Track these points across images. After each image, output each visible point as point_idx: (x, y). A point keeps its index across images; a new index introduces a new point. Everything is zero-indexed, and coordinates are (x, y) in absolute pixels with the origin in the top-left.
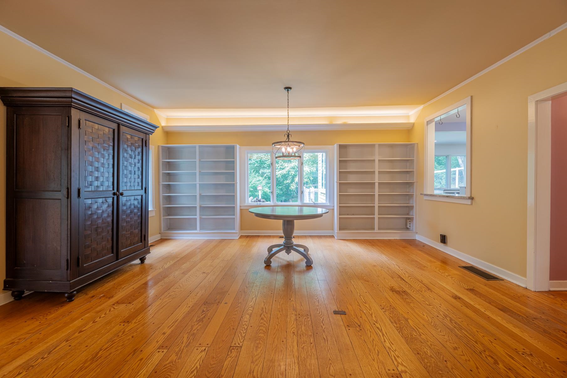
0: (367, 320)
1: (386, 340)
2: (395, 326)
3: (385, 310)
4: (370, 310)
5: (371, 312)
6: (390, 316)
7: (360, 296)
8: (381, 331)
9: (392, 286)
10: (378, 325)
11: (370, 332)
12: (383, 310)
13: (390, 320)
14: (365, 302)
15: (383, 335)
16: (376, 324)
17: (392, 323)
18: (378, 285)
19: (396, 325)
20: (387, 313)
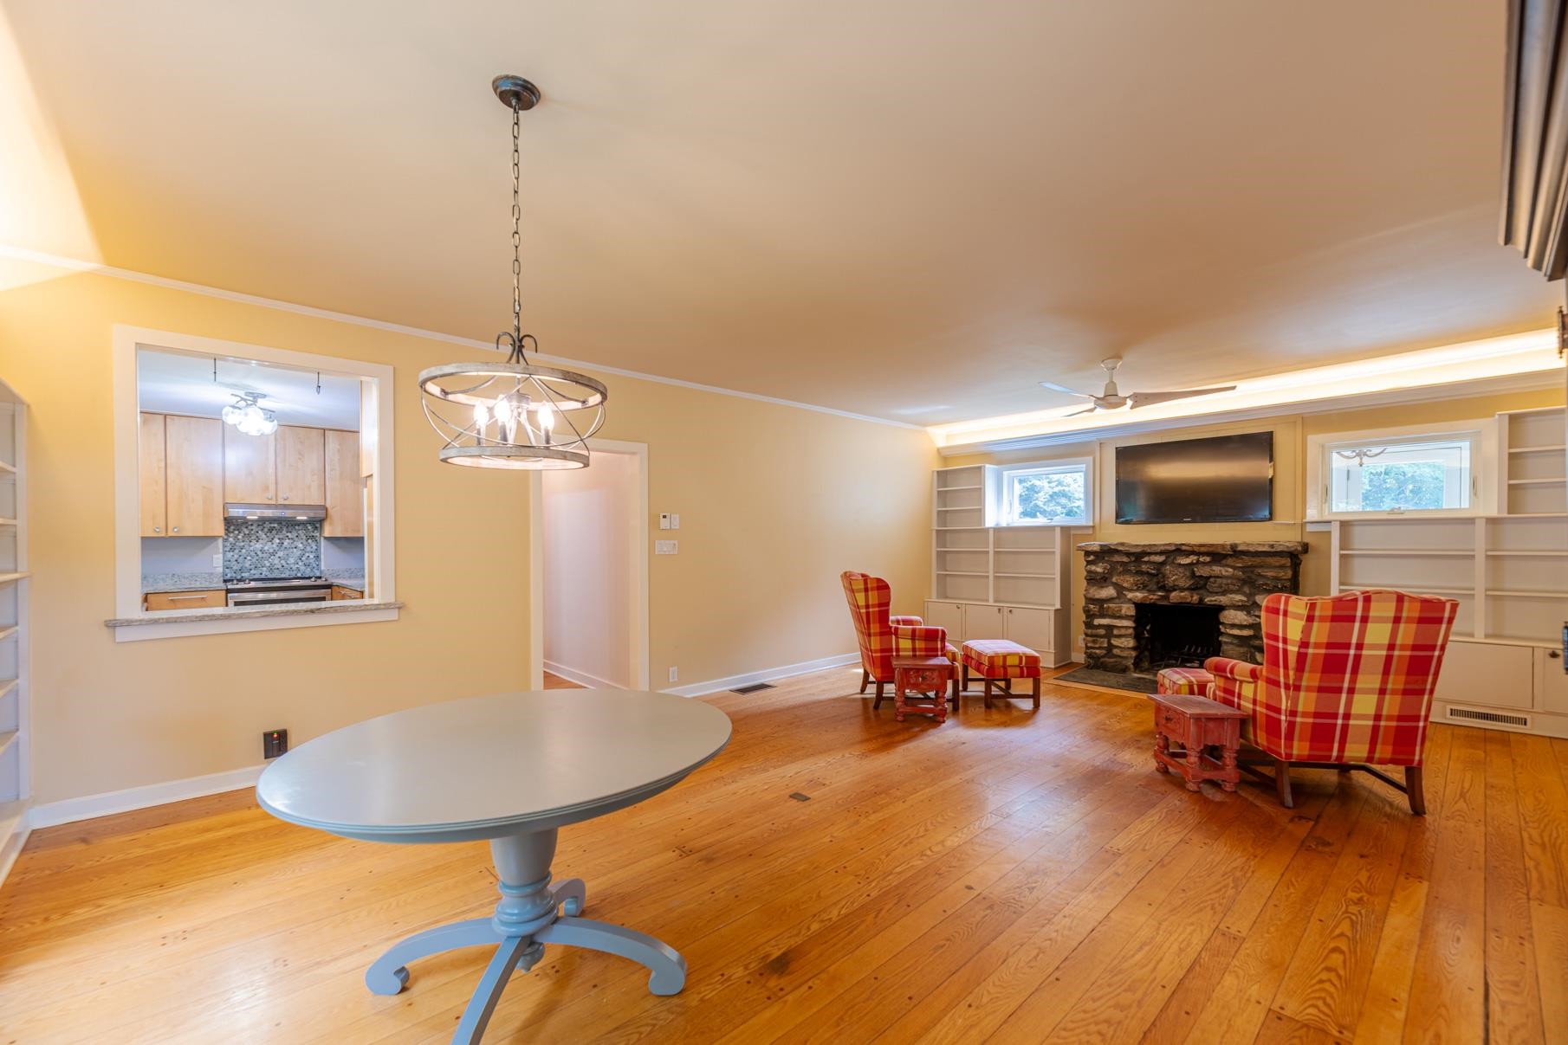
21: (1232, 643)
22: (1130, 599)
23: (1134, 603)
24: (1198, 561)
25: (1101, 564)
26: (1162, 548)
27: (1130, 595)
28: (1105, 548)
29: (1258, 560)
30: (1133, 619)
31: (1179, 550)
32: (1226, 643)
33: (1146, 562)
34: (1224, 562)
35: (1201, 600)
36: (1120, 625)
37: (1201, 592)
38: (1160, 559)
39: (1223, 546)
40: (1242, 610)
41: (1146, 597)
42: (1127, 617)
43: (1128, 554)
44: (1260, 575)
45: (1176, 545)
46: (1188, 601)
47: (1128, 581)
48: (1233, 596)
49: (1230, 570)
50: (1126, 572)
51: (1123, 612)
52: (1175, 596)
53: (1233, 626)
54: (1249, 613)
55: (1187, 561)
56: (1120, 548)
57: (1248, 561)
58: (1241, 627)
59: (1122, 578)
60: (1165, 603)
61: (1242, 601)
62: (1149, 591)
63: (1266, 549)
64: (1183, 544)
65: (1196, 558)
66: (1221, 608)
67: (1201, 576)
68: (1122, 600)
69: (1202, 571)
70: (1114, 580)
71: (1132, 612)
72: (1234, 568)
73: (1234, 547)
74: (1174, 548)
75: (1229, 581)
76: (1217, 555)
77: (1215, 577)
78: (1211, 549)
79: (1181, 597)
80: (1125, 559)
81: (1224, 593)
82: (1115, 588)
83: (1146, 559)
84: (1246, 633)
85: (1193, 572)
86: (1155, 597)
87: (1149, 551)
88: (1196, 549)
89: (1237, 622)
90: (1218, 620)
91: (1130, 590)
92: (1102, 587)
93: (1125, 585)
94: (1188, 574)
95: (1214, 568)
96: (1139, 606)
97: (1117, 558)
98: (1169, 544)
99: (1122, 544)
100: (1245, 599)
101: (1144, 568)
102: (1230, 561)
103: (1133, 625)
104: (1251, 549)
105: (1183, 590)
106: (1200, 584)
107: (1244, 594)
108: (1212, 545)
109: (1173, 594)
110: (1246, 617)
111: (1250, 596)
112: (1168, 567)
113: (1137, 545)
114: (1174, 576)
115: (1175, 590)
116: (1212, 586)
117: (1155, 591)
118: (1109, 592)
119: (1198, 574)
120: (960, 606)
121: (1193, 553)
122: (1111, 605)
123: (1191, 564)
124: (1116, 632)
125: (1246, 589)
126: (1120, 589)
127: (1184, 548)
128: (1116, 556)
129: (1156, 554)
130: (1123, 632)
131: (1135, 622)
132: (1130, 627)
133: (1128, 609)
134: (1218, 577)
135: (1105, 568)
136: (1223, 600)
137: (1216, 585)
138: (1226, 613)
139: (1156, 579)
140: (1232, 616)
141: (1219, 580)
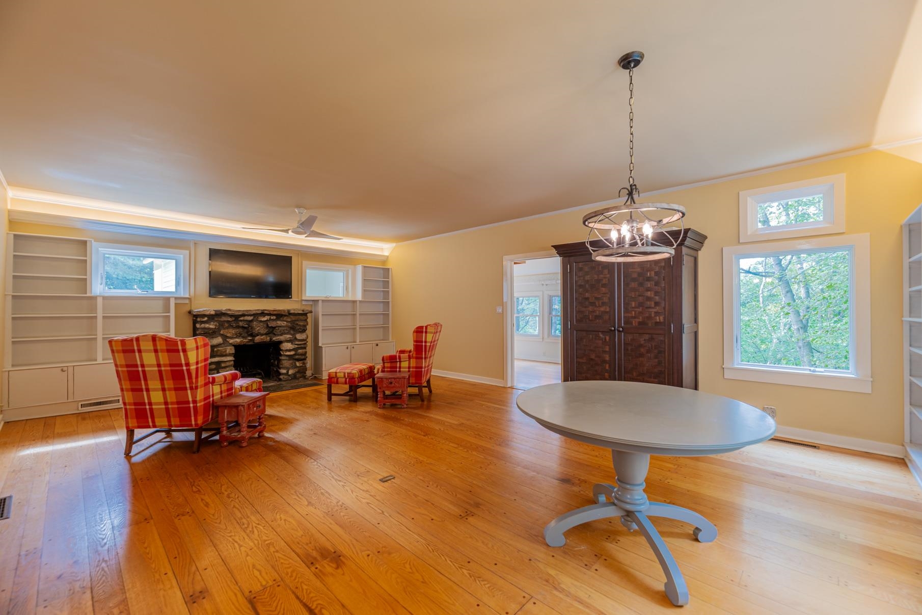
0: (355, 484)
1: (329, 475)
2: (323, 489)
3: (339, 504)
4: (357, 496)
5: (355, 494)
6: (329, 499)
7: (383, 512)
8: (336, 480)
9: (340, 571)
10: (341, 483)
11: (346, 475)
12: (340, 503)
13: (329, 495)
14: (370, 505)
15: (333, 477)
16: (343, 484)
17: (327, 492)
18: (368, 555)
19: (322, 491)
20: (335, 501)
21: (286, 360)
22: (231, 344)
23: (234, 346)
24: (270, 318)
25: (212, 323)
26: (254, 312)
27: (231, 341)
28: (218, 313)
29: (297, 317)
30: (233, 355)
31: (263, 313)
32: (283, 360)
33: (241, 321)
34: (281, 319)
35: (271, 339)
36: (226, 360)
37: (270, 335)
38: (250, 318)
39: (284, 311)
40: (289, 342)
41: (242, 341)
42: (230, 355)
43: (231, 316)
44: (297, 324)
45: (262, 310)
46: (265, 340)
47: (230, 332)
48: (285, 336)
49: (285, 323)
50: (231, 326)
51: (228, 351)
52: (258, 339)
53: (287, 350)
54: (292, 343)
55: (265, 319)
56: (229, 312)
57: (293, 318)
58: (290, 350)
59: (226, 331)
60: (251, 343)
61: (290, 338)
62: (243, 337)
63: (301, 312)
64: (266, 310)
65: (269, 317)
66: (281, 342)
67: (272, 327)
68: (226, 345)
69: (271, 324)
70: (222, 332)
71: (233, 351)
72: (287, 322)
73: (289, 311)
74: (260, 312)
75: (285, 328)
76: (279, 315)
77: (279, 327)
78: (279, 312)
79: (262, 339)
80: (230, 319)
81: (281, 335)
82: (222, 338)
83: (242, 319)
84: (292, 353)
85: (267, 325)
86: (247, 340)
87: (246, 314)
88: (271, 312)
89: (288, 348)
90: (280, 348)
91: (231, 338)
92: (213, 338)
93: (229, 335)
94: (265, 326)
95: (278, 322)
96: (237, 347)
97: (224, 319)
98: (258, 310)
99: (230, 310)
100: (291, 336)
101: (241, 324)
102: (285, 318)
103: (234, 359)
104: (296, 312)
105: (262, 335)
106: (271, 330)
107: (291, 334)
108: (279, 310)
109: (257, 338)
110: (291, 346)
111: (293, 335)
112: (255, 323)
113: (239, 311)
114: (258, 328)
115: (258, 335)
116: (277, 331)
117: (246, 337)
118: (219, 340)
119: (270, 326)
120: (65, 369)
121: (268, 314)
122: (219, 349)
123: (267, 320)
124: (223, 365)
125: (292, 332)
126: (225, 337)
127: (266, 312)
128: (223, 317)
129: (248, 315)
130: (228, 364)
131: (234, 357)
132: (232, 360)
133: (230, 350)
134: (280, 327)
135: (216, 326)
136: (282, 338)
137: (279, 331)
138: (283, 344)
139: (248, 330)
140: (287, 346)
141: (280, 328)
